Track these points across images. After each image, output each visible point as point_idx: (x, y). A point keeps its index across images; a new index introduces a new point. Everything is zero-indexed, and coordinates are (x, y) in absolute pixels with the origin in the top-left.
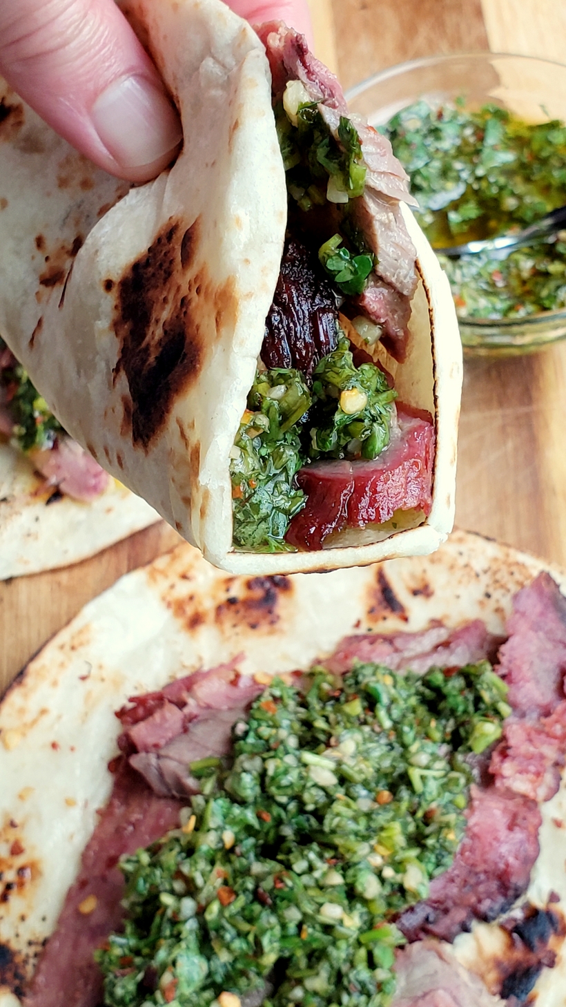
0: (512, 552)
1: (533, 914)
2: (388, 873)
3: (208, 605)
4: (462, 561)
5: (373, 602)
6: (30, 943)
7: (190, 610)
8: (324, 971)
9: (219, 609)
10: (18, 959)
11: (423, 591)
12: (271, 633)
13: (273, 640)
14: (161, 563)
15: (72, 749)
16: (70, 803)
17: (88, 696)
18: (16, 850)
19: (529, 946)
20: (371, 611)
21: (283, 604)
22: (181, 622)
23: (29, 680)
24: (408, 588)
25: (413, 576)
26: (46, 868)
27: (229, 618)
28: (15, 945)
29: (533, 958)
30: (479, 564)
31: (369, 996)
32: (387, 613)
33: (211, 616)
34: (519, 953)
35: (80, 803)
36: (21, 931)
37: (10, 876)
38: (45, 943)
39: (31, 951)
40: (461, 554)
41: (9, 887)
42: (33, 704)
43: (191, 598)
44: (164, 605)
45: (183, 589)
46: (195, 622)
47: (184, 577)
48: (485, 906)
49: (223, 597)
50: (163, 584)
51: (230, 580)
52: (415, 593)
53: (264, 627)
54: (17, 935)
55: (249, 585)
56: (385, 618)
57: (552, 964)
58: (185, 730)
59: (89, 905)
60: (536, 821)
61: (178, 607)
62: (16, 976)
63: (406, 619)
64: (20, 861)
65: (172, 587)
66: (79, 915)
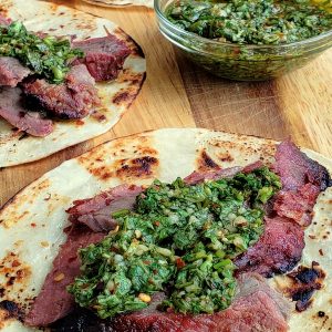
0: (272, 141)
1: (305, 270)
2: (225, 239)
3: (112, 170)
4: (246, 147)
5: (201, 164)
6: (26, 300)
7: (103, 173)
8: (196, 281)
9: (118, 171)
10: (20, 307)
11: (227, 159)
12: (148, 178)
13: (149, 180)
14: (85, 155)
15: (43, 226)
16: (44, 244)
17: (50, 206)
18: (16, 264)
19: (304, 282)
20: (201, 168)
21: (152, 168)
22: (98, 177)
23: (17, 201)
24: (219, 158)
25: (221, 154)
26: (33, 270)
27: (124, 174)
28: (17, 301)
29: (308, 286)
30: (255, 147)
31: (222, 290)
32: (209, 168)
33: (115, 174)
34: (300, 285)
35: (50, 245)
36: (21, 296)
37: (13, 275)
38: (35, 298)
39: (28, 302)
40: (246, 144)
41: (12, 279)
42: (20, 210)
43: (103, 168)
44: (88, 172)
45: (98, 165)
46: (106, 177)
47: (98, 160)
48: (278, 265)
49: (120, 166)
50: (87, 164)
51: (123, 161)
52: (223, 160)
53: (144, 176)
54: (19, 297)
55: (134, 162)
56: (208, 170)
58: (108, 205)
59: (60, 277)
61: (96, 172)
62: (20, 313)
63: (219, 169)
64: (19, 268)
65: (92, 164)
66: (55, 282)
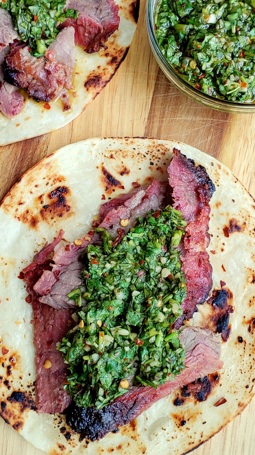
0: (155, 140)
2: (165, 309)
3: (36, 212)
4: (136, 152)
5: (106, 184)
6: (29, 387)
7: (29, 218)
8: (156, 358)
9: (41, 212)
10: (27, 395)
11: (124, 172)
12: (69, 216)
13: (72, 218)
14: (7, 201)
15: (7, 299)
16: (17, 322)
18: (5, 351)
20: (107, 189)
21: (68, 199)
22: (27, 225)
24: (118, 173)
25: (118, 166)
26: (20, 353)
27: (48, 215)
28: (22, 390)
29: (224, 311)
30: (143, 151)
32: (113, 187)
33: (40, 218)
35: (22, 321)
36: (22, 384)
37: (7, 363)
38: (35, 384)
39: (30, 389)
40: (134, 149)
41: (9, 367)
43: (28, 212)
44: (17, 220)
45: (22, 209)
46: (34, 222)
47: (21, 204)
49: (41, 206)
50: (13, 211)
51: (41, 197)
52: (122, 174)
53: (66, 214)
54: (22, 386)
55: (50, 196)
56: (114, 190)
57: (232, 311)
58: (58, 280)
59: (48, 365)
60: (207, 257)
61: (23, 218)
62: (30, 402)
63: (123, 188)
64: (8, 355)
65: (17, 210)
